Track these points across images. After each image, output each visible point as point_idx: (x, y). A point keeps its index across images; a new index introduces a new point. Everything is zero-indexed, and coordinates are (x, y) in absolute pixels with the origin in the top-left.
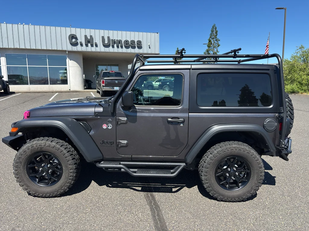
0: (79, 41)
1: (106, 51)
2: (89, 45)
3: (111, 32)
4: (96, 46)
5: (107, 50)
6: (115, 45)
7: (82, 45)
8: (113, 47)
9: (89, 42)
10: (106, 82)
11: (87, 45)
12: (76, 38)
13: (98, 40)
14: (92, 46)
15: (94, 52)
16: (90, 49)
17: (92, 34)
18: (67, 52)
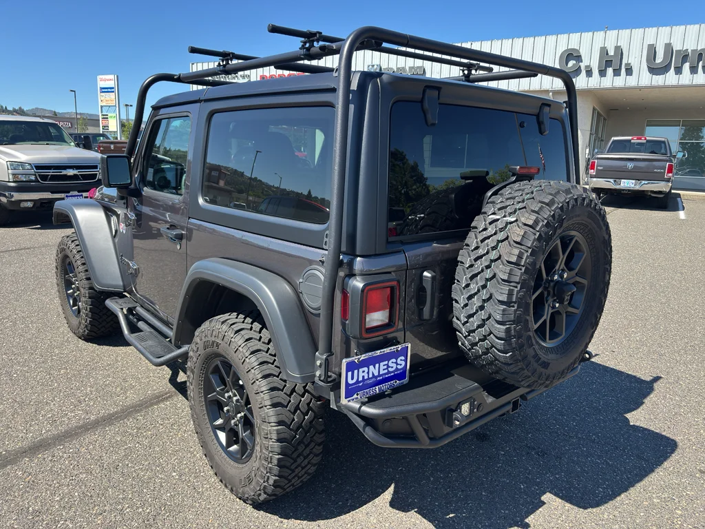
0: (583, 65)
1: (654, 83)
2: (610, 71)
3: (679, 30)
4: (629, 71)
5: (659, 80)
6: (687, 66)
7: (589, 73)
8: (679, 71)
9: (609, 63)
10: (600, 166)
11: (602, 73)
12: (579, 58)
13: (635, 57)
14: (617, 73)
15: (620, 89)
16: (610, 81)
17: (623, 44)
18: (551, 94)
